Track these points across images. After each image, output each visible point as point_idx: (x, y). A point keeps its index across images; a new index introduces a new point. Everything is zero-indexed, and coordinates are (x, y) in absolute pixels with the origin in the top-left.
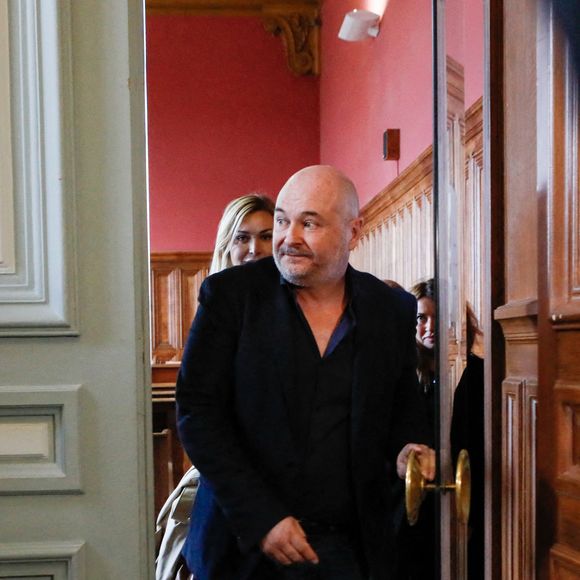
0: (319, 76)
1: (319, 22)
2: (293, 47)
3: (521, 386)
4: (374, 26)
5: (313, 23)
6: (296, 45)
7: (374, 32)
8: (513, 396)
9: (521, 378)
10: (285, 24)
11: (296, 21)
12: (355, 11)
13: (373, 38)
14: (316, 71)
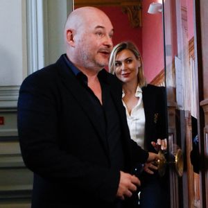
0: (142, 27)
1: (141, 8)
4: (160, 8)
5: (139, 8)
8: (207, 133)
11: (133, 8)
12: (153, 3)
14: (141, 25)
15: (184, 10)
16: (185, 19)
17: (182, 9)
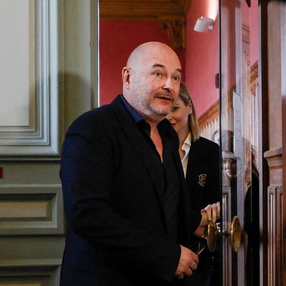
0: (185, 49)
1: (185, 23)
2: (172, 35)
3: (276, 189)
4: (211, 25)
5: (182, 24)
6: (174, 35)
7: (211, 28)
8: (273, 194)
9: (276, 185)
10: (169, 25)
11: (174, 23)
12: (202, 17)
13: (211, 30)
14: (184, 46)
15: (246, 29)
16: (246, 41)
17: (243, 28)
